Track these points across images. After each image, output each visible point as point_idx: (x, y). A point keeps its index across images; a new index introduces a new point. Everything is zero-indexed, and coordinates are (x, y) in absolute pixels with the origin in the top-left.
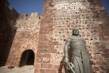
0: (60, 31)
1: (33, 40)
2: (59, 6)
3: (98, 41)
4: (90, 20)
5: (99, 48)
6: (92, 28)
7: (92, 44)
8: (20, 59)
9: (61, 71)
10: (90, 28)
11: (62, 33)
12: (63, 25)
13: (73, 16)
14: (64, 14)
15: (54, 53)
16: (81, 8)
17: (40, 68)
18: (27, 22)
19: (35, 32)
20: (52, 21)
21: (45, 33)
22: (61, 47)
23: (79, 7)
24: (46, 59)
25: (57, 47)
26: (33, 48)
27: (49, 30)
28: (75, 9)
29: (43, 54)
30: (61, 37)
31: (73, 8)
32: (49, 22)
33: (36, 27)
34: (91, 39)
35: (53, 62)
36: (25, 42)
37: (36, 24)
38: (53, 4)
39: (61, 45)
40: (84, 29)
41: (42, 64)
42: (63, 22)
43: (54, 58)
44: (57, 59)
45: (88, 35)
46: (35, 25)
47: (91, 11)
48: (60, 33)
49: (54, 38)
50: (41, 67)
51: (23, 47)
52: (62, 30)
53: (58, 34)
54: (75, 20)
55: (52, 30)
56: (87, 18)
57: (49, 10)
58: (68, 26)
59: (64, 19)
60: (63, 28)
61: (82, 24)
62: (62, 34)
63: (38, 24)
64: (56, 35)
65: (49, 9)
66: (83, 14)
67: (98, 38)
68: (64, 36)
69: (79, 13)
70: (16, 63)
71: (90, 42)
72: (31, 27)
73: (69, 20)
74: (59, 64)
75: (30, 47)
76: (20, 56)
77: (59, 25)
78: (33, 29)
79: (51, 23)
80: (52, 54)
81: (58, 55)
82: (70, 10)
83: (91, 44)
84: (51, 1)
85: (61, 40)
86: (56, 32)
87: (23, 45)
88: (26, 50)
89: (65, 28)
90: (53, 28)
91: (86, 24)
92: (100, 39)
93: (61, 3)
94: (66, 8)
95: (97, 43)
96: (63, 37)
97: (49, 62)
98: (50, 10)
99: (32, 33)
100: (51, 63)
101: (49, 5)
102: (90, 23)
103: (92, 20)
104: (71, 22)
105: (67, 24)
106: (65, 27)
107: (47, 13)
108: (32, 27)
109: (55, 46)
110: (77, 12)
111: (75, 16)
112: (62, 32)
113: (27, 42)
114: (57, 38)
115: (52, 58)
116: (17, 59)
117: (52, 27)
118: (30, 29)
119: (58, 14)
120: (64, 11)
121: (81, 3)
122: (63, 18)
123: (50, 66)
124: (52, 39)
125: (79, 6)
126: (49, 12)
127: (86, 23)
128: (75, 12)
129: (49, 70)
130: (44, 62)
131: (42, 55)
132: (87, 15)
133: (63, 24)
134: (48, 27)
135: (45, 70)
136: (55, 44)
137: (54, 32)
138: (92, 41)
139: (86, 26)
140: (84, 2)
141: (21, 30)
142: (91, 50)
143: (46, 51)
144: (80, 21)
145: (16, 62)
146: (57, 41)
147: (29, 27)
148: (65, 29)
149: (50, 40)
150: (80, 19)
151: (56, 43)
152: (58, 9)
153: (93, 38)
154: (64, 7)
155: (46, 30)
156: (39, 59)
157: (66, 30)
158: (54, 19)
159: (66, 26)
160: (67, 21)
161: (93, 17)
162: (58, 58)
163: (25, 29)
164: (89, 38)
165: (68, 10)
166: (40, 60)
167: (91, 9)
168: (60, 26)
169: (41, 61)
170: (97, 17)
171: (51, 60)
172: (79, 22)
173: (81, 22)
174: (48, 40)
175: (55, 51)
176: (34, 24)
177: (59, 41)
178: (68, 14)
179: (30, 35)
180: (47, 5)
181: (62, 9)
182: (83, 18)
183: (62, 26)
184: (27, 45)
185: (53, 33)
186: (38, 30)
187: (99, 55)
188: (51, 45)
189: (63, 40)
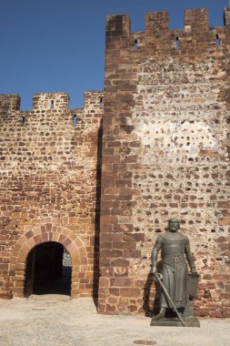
0: (148, 209)
2: (148, 132)
3: (225, 234)
4: (220, 184)
5: (223, 249)
6: (220, 204)
7: (212, 241)
8: (23, 272)
9: (149, 290)
10: (216, 205)
11: (153, 214)
12: (157, 194)
13: (182, 168)
14: (160, 162)
15: (137, 257)
16: (205, 146)
17: (109, 287)
18: (27, 137)
19: (65, 179)
20: (130, 181)
22: (149, 246)
23: (200, 140)
24: (120, 269)
25: (142, 246)
27: (122, 207)
28: (188, 148)
29: (113, 259)
30: (151, 224)
31: (185, 141)
33: (64, 158)
34: (213, 231)
35: (133, 274)
36: (32, 217)
37: (63, 146)
38: (129, 122)
39: (150, 240)
40: (201, 205)
41: (113, 279)
42: (157, 185)
43: (135, 267)
44: (143, 270)
45: (208, 222)
46: (61, 153)
47: (227, 155)
48: (149, 213)
49: (135, 226)
50: (111, 285)
51: (29, 235)
52: (153, 206)
53: (144, 216)
54: (184, 182)
55: (130, 205)
56: (215, 176)
57: (119, 144)
58: (168, 197)
59: (160, 176)
60: (154, 202)
61: (198, 194)
62: (152, 218)
63: (70, 146)
64: (140, 220)
65: (122, 141)
66: (207, 164)
67: (227, 228)
68: (157, 221)
69: (197, 159)
70: (12, 285)
71: (209, 237)
72: (45, 159)
73: (170, 181)
74: (146, 278)
76: (23, 265)
77: (146, 194)
78: (53, 168)
79: (126, 186)
80: (131, 260)
81: (144, 262)
82: (175, 150)
83: (210, 240)
84: (124, 111)
85: (151, 230)
86: (139, 212)
87: (26, 229)
88: (38, 242)
89: (160, 201)
90: (133, 200)
91: (210, 194)
93: (153, 122)
94: (167, 141)
95: (221, 239)
96: (154, 224)
97: (126, 274)
98: (124, 143)
99: (51, 184)
100: (129, 277)
102: (219, 190)
103: (224, 182)
104: (176, 186)
105: (164, 191)
106: (160, 199)
107: (115, 154)
108: (50, 158)
109: (138, 244)
110: (194, 157)
111: (185, 170)
112: (153, 211)
113: (39, 218)
114: (141, 225)
115: (131, 267)
116: (12, 273)
117: (130, 197)
118: (41, 166)
119: (146, 160)
120: (161, 152)
121: (208, 127)
122: (156, 173)
123: (128, 282)
124: (130, 227)
125: (200, 135)
126: (121, 150)
127: (208, 191)
128: (189, 156)
129: (127, 289)
130: (116, 275)
131: (112, 263)
132: (216, 166)
133: (157, 190)
134: (121, 197)
135: (118, 290)
136: (138, 240)
137: (134, 211)
138: (212, 235)
139: (206, 197)
140: (217, 122)
141: (7, 171)
142: (207, 253)
143: (119, 254)
144: (197, 185)
145: (13, 280)
146: (141, 232)
147: (36, 159)
148: (161, 205)
149: (126, 229)
150: (197, 177)
151: (140, 237)
152: (145, 142)
153: (217, 229)
154: (160, 135)
156: (105, 270)
157: (162, 208)
158: (134, 174)
159: (163, 196)
160: (166, 184)
162: (144, 267)
163: (22, 168)
164: (209, 228)
165: (171, 150)
166: (108, 271)
167: (229, 149)
168: (150, 197)
169: (111, 274)
171: (129, 271)
172: (194, 187)
173: (197, 188)
174: (122, 230)
175: (137, 254)
176: (58, 148)
177: (146, 232)
178: (171, 161)
179: (47, 190)
181: (157, 145)
182: (204, 176)
183: (153, 196)
184: (43, 228)
185: (134, 213)
186: (73, 172)
187: (220, 262)
188: (129, 241)
189: (154, 231)
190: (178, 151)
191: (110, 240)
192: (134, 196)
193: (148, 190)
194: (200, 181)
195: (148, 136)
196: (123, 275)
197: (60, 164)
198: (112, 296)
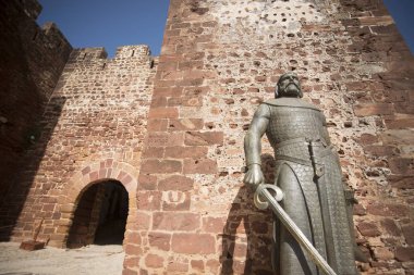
0: (228, 97)
1: (123, 143)
2: (227, 12)
3: (372, 130)
4: (342, 60)
5: (376, 155)
6: (350, 86)
7: (350, 142)
8: (69, 215)
9: (233, 239)
10: (343, 87)
11: (237, 103)
12: (243, 76)
13: (279, 45)
14: (245, 39)
15: (207, 173)
16: (308, 20)
17: (150, 230)
18: (104, 79)
19: (135, 114)
20: (201, 63)
21: (171, 104)
22: (232, 152)
23: (301, 16)
24: (175, 194)
25: (219, 153)
26: (122, 174)
27: (187, 94)
28: (285, 24)
29: (163, 176)
30: (234, 118)
32: (188, 65)
33: (137, 96)
34: (348, 126)
35: (200, 205)
36: (93, 152)
37: (137, 86)
38: (203, 5)
39: (233, 143)
40: (318, 88)
41: (160, 215)
42: (242, 65)
43: (205, 190)
44: (219, 196)
45: (335, 111)
46: (134, 91)
47: (343, 28)
48: (231, 102)
50: (156, 226)
51: (86, 171)
52: (237, 91)
53: (223, 106)
54: (285, 59)
55: (198, 92)
56: (331, 51)
57: (188, 25)
58: (261, 80)
59: (247, 55)
60: (239, 86)
61: (310, 74)
62: (237, 107)
63: (145, 85)
64: (214, 111)
65: (191, 22)
66: (316, 39)
67: (372, 120)
68: (244, 113)
69: (299, 35)
70: (52, 230)
71: (342, 136)
72: (118, 97)
73: (262, 61)
74: (226, 214)
75: (110, 171)
76: (71, 206)
77: (225, 76)
78: (124, 104)
79: (195, 69)
80: (197, 177)
81: (222, 181)
82: (267, 26)
83: (345, 140)
85: (234, 126)
86: (213, 100)
87: (83, 165)
88: (94, 179)
89: (248, 85)
90: (204, 85)
91: (328, 74)
92: (379, 124)
93: (234, 3)
94: (253, 18)
95: (367, 140)
96: (239, 117)
97: (186, 205)
98: (194, 24)
99: (120, 119)
100: (193, 210)
101: (189, 7)
102: (343, 69)
103: (348, 59)
104: (272, 65)
105: (254, 72)
106: (248, 81)
107: (181, 34)
108: (123, 96)
109: (212, 150)
110: (294, 32)
111: (284, 46)
112: (237, 98)
113: (100, 153)
114: (217, 119)
115: (197, 192)
116: (57, 216)
117: (198, 82)
118: (113, 103)
119: (222, 38)
120: (246, 30)
121: (309, 4)
122: (240, 52)
123: (189, 222)
124: (199, 123)
125: (299, 11)
126: (190, 31)
127: (326, 70)
128: (287, 32)
129: (186, 237)
130: (166, 206)
131: (161, 183)
132: (331, 41)
133: (242, 71)
134: (185, 82)
135: (168, 237)
136: (211, 143)
137: (206, 99)
138: (349, 132)
139: (325, 78)
141: (78, 108)
142: (347, 163)
143: (176, 166)
144: (306, 63)
145: (55, 225)
146: (217, 129)
147: (109, 96)
148: (250, 90)
149: (191, 126)
150: (304, 54)
151: (214, 138)
152: (222, 21)
153: (355, 122)
154: (244, 14)
155: (177, 91)
156: (146, 195)
157: (252, 94)
158: (207, 54)
159: (253, 79)
161: (353, 48)
162: (222, 191)
163: (94, 105)
164: (340, 120)
165: (261, 27)
166: (150, 199)
167: (345, 22)
168: (231, 80)
169: (156, 205)
170: (367, 49)
171: (193, 199)
172: (301, 64)
173: (306, 67)
174: (184, 128)
175: (208, 168)
176: (132, 87)
177: (227, 130)
178: (261, 39)
179: (115, 125)
180: (182, 10)
181: (239, 23)
182: (315, 53)
183: (237, 78)
184: (102, 164)
185: (204, 101)
186: (144, 108)
187: (377, 179)
188: (195, 145)
189: (240, 128)
190: (271, 27)
191: (162, 142)
192: (205, 81)
193: (229, 72)
194: (309, 59)
195: (226, 16)
196: (181, 207)
197: (131, 101)
198: (154, 251)
